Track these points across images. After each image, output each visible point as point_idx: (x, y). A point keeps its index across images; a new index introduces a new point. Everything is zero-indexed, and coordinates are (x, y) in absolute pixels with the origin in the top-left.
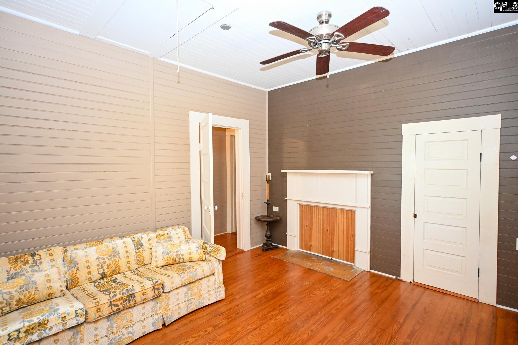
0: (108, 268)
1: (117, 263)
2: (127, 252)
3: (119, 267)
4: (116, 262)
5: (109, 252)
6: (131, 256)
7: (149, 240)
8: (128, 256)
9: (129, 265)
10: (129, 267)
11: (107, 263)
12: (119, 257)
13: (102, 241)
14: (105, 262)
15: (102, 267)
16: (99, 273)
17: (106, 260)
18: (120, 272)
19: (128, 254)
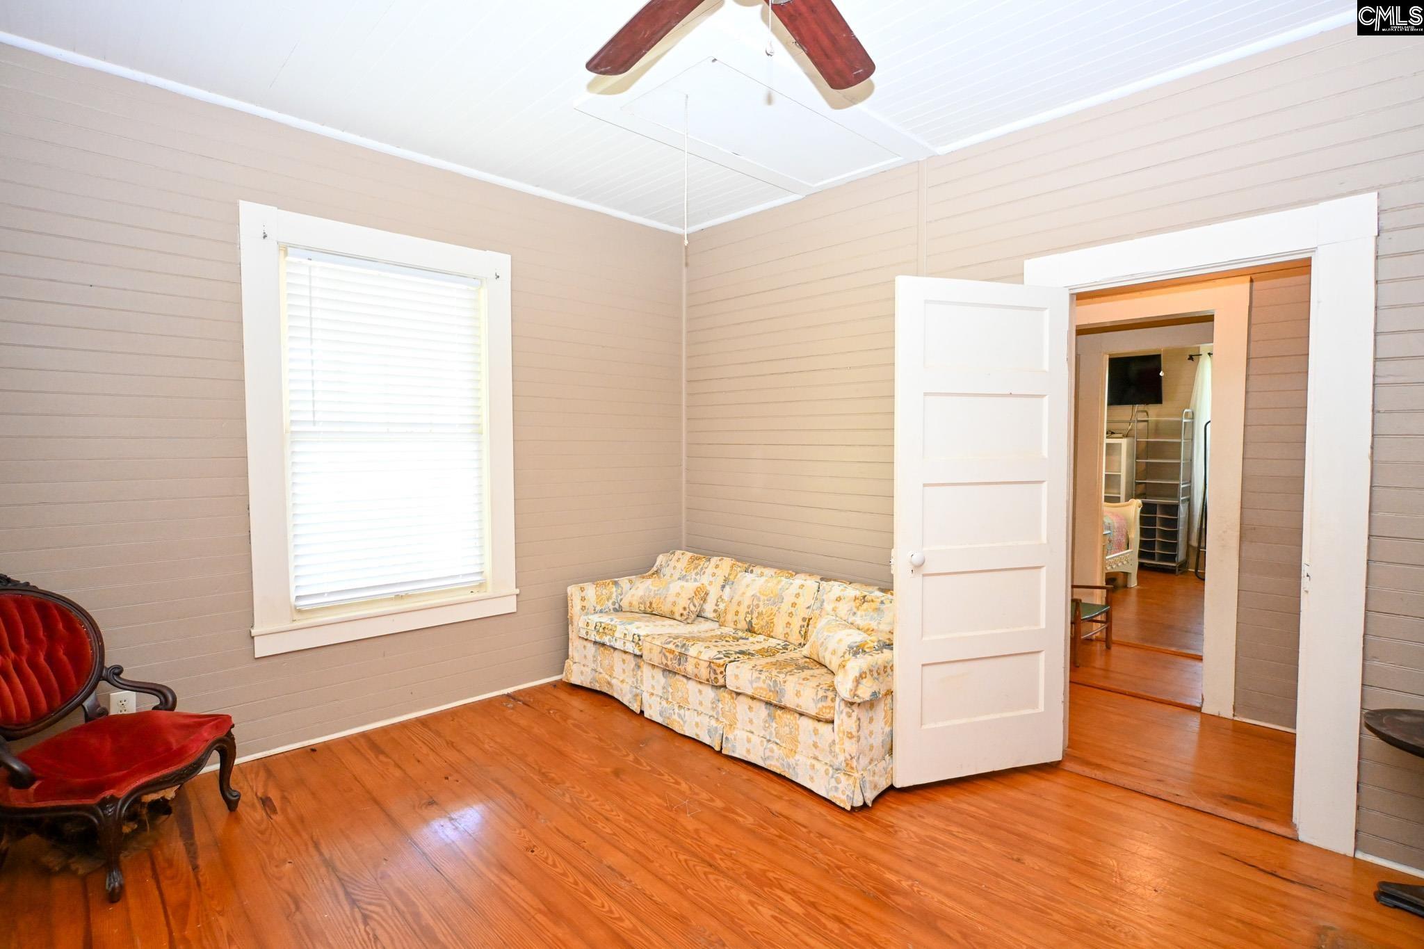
0: (757, 618)
1: (772, 617)
2: (794, 605)
3: (772, 625)
4: (772, 614)
5: (772, 592)
6: (796, 615)
7: (839, 599)
8: (791, 613)
9: (788, 630)
10: (787, 633)
11: (760, 609)
12: (779, 608)
13: (797, 573)
14: (758, 606)
15: (752, 613)
16: (745, 619)
17: (761, 603)
18: (772, 634)
19: (792, 610)
